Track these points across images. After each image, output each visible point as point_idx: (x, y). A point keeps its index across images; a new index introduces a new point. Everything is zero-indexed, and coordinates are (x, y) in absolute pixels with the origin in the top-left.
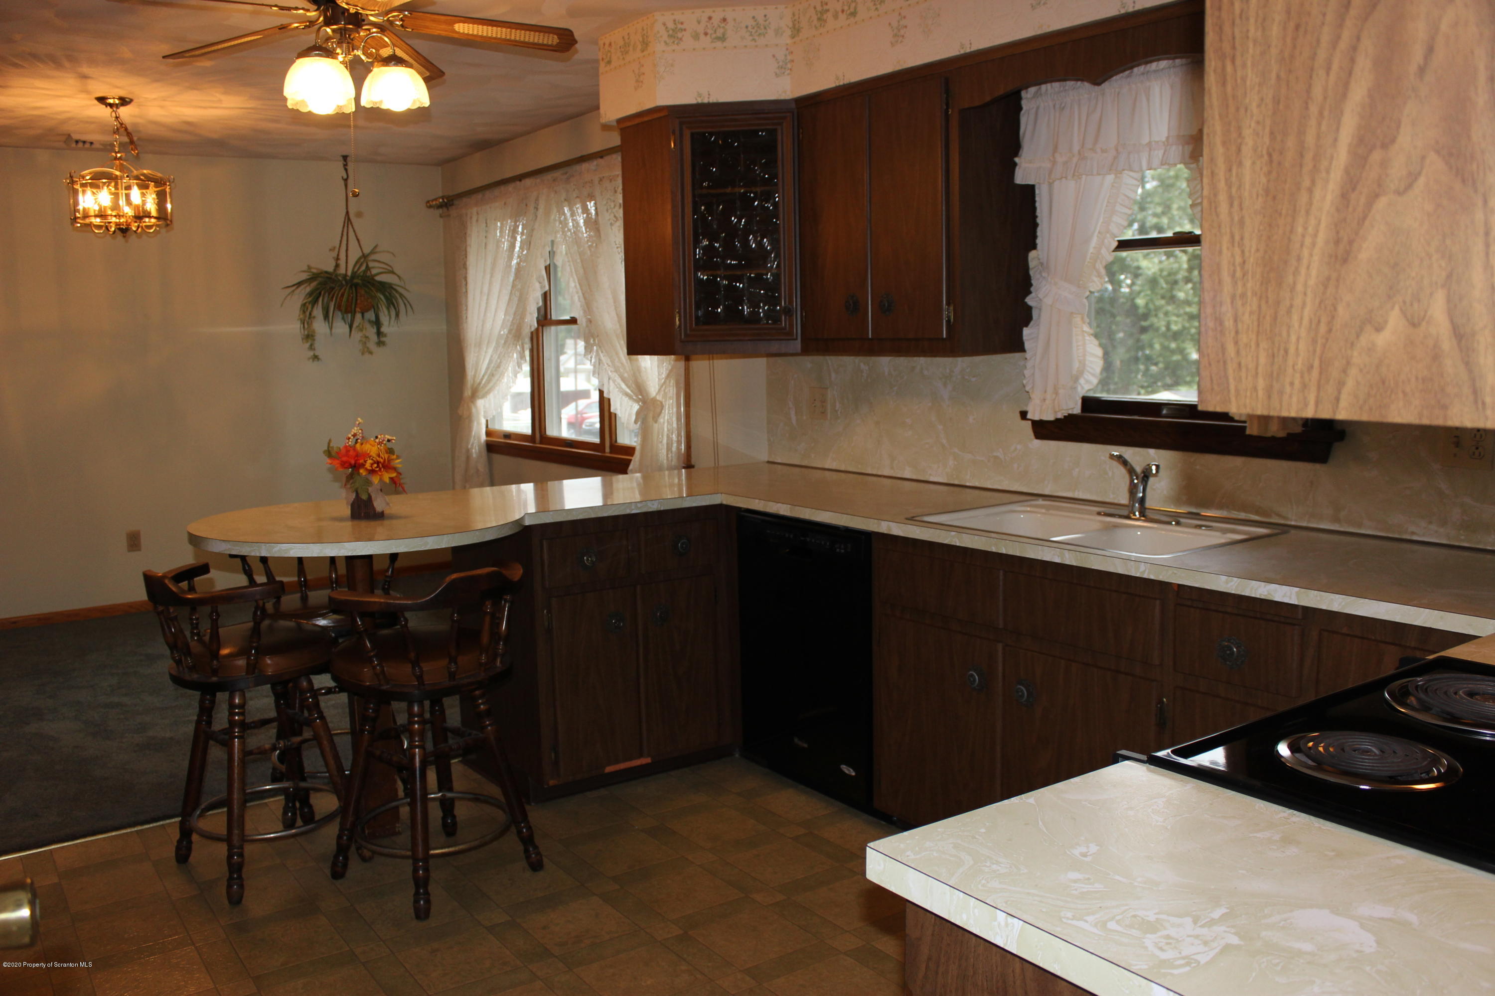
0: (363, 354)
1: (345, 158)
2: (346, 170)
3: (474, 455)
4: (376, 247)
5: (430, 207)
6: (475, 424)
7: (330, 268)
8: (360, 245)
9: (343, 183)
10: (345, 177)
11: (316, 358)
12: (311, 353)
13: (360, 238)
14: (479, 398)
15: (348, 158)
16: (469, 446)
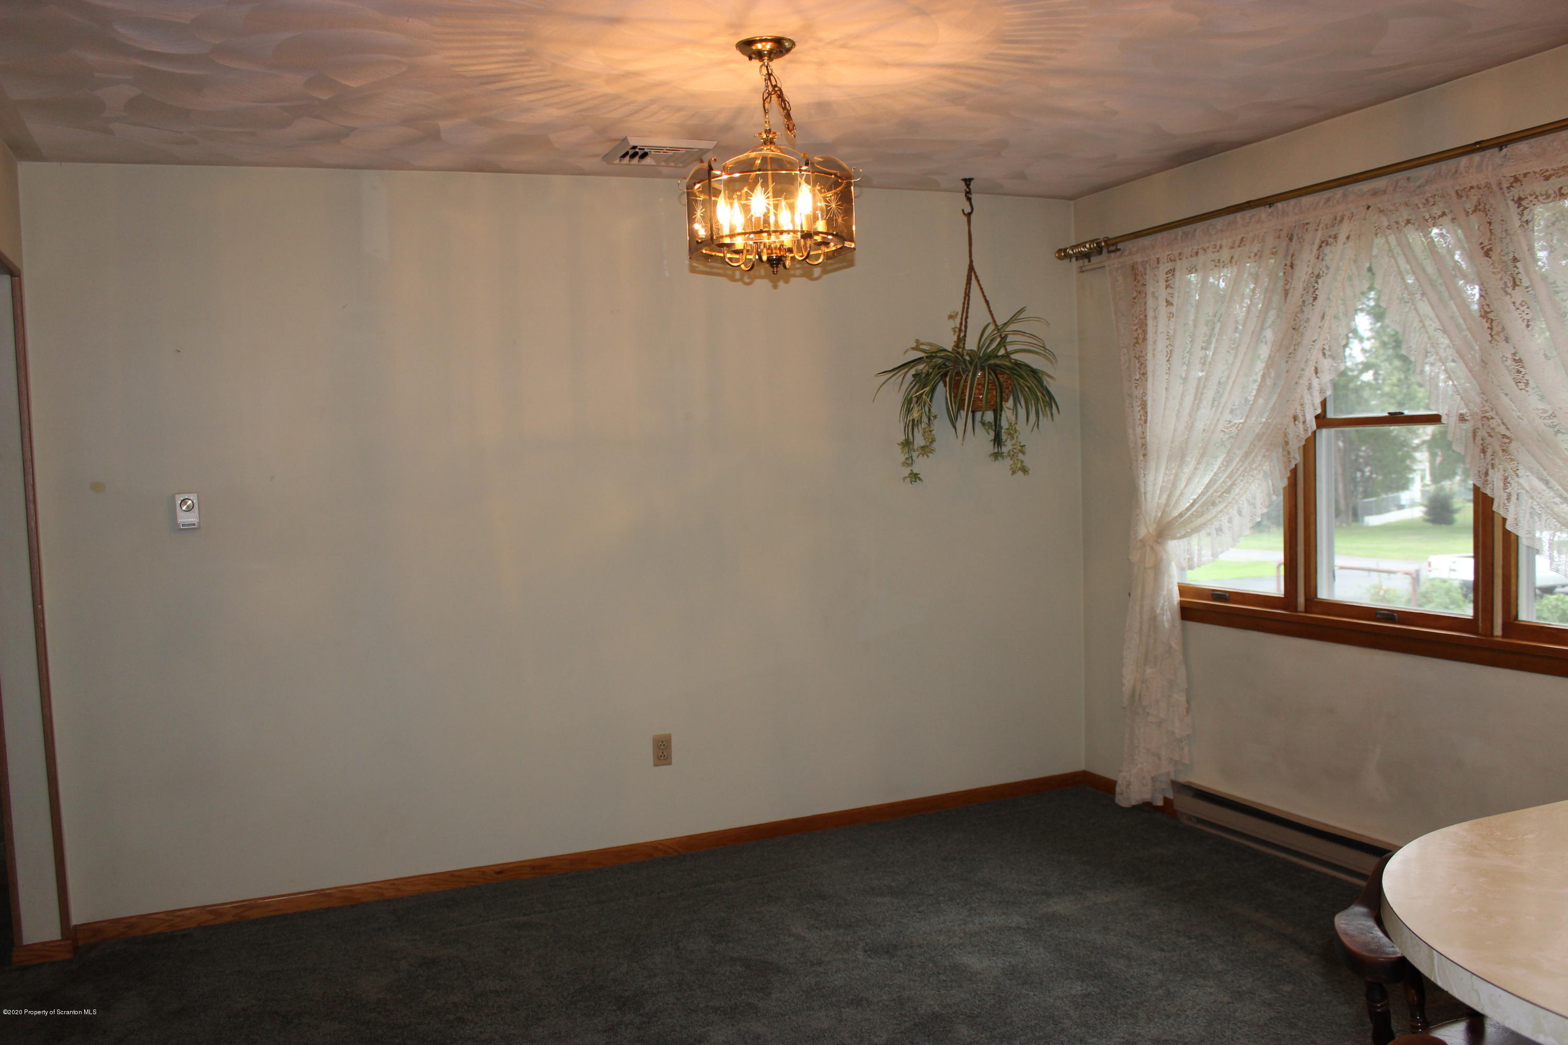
0: (1014, 473)
1: (968, 181)
2: (969, 199)
3: (1167, 625)
4: (1021, 311)
5: (1068, 256)
6: (1166, 578)
7: (948, 342)
8: (989, 308)
9: (965, 219)
10: (968, 210)
11: (915, 477)
12: (906, 471)
13: (988, 298)
14: (1174, 538)
15: (972, 183)
16: (1158, 611)
